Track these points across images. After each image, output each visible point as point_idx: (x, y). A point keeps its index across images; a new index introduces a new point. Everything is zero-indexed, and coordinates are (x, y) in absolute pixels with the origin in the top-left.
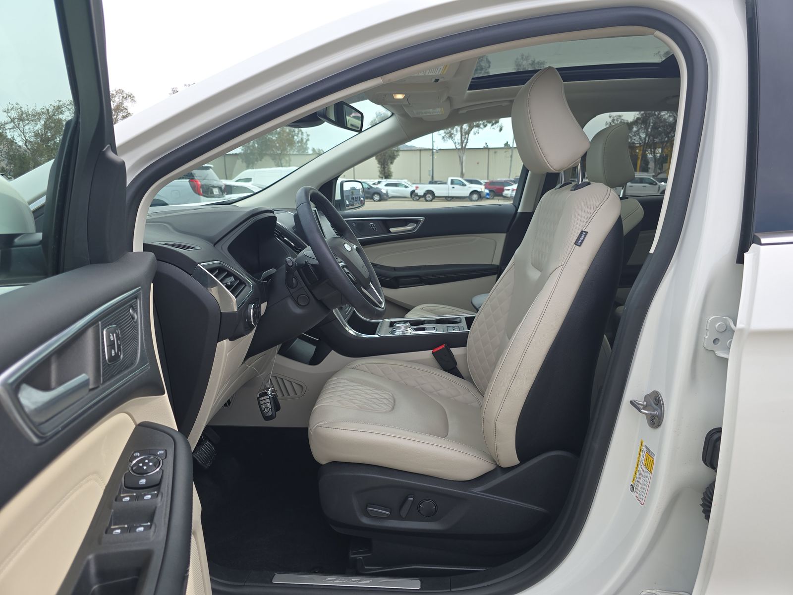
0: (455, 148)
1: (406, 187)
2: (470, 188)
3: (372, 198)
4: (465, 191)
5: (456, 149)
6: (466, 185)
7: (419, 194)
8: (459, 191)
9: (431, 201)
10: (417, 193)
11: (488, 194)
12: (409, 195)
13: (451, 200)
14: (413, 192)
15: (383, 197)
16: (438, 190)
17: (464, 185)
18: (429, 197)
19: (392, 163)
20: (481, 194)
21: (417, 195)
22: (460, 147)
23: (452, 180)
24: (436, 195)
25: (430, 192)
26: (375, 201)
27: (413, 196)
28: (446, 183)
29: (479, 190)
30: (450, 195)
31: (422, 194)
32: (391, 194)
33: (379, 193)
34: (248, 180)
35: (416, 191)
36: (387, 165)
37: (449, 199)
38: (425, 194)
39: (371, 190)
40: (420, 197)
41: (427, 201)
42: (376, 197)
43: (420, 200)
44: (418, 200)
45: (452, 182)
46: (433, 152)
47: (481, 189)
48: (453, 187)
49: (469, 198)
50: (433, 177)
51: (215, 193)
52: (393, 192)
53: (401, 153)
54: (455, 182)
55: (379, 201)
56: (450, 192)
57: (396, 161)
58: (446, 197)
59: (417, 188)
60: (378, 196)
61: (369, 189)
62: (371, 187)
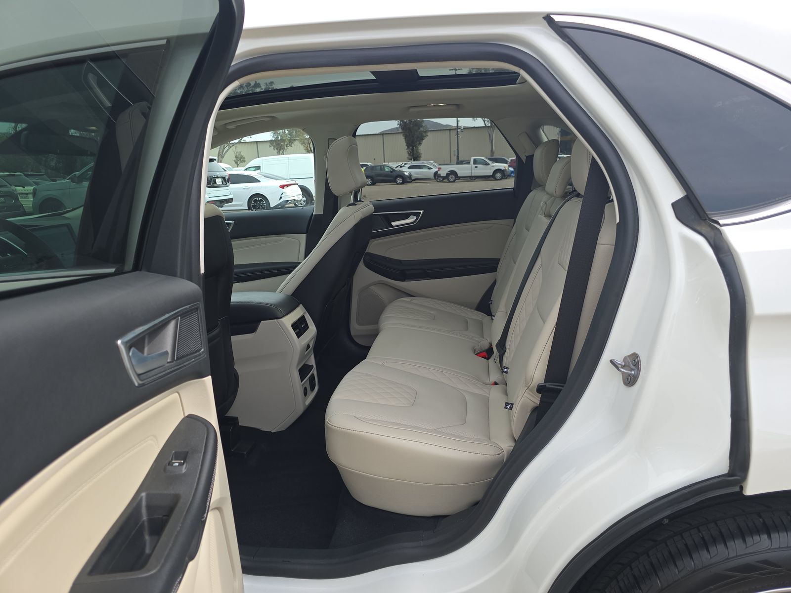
0: (484, 125)
1: (430, 168)
2: (493, 166)
3: (395, 181)
4: (488, 171)
5: (486, 127)
6: (489, 164)
7: (442, 175)
8: (482, 170)
9: (454, 181)
10: (440, 174)
11: (512, 172)
12: (432, 176)
13: (475, 180)
14: (436, 174)
15: (407, 180)
16: (462, 170)
17: (487, 164)
18: (452, 178)
19: (420, 144)
20: (505, 172)
21: (439, 176)
22: (490, 125)
23: (474, 159)
24: (459, 175)
25: (453, 173)
26: (398, 184)
27: (437, 177)
28: (469, 163)
29: (503, 169)
30: (473, 175)
31: (445, 175)
32: (414, 176)
33: (401, 175)
34: (258, 168)
35: (439, 173)
36: (415, 146)
37: (474, 179)
38: (448, 175)
39: (394, 173)
40: (444, 178)
41: (450, 182)
42: (399, 180)
43: (444, 181)
44: (442, 181)
45: (475, 162)
46: (458, 132)
47: (505, 167)
48: (476, 167)
49: (493, 177)
50: (458, 157)
51: (218, 183)
52: (417, 173)
53: (429, 134)
54: (478, 161)
55: (403, 183)
56: (473, 171)
57: (424, 142)
58: (470, 177)
59: (440, 169)
60: (401, 179)
61: (392, 172)
62: (394, 170)
